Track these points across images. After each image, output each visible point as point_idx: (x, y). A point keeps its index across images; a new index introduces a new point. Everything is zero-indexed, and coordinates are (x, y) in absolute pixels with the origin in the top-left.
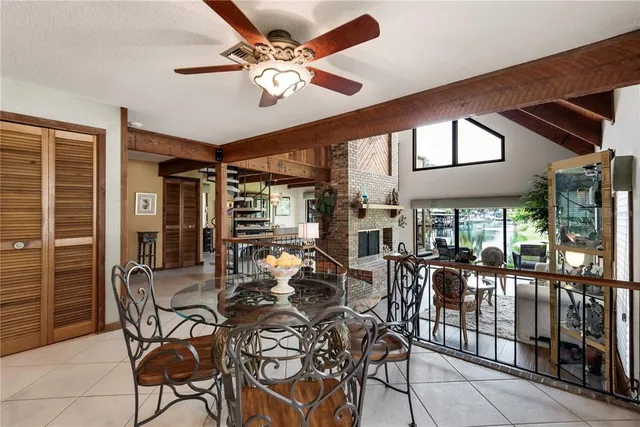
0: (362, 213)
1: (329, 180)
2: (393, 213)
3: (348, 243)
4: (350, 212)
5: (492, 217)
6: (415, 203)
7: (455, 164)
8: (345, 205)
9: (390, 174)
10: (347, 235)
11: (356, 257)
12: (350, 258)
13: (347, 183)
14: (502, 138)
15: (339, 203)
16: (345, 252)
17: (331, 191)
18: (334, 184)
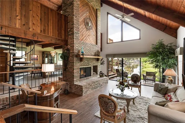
0: (81, 60)
1: (67, 45)
2: (98, 60)
3: (74, 73)
4: (75, 59)
5: (136, 61)
6: (108, 56)
7: (122, 41)
8: (73, 56)
9: (97, 44)
10: (74, 69)
11: (78, 78)
12: (75, 79)
13: (74, 46)
14: (140, 30)
15: (71, 55)
16: (73, 77)
17: (68, 50)
18: (69, 47)
